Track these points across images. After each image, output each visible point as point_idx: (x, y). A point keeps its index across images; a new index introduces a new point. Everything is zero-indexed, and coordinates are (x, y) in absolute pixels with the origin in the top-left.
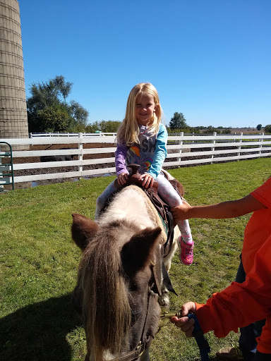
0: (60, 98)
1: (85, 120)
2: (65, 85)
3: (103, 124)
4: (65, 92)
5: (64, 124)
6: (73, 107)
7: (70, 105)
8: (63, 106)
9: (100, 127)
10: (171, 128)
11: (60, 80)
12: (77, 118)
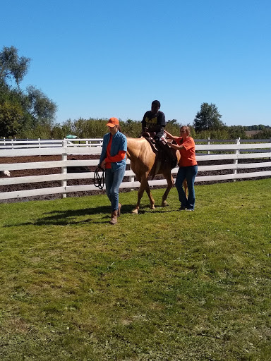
0: (11, 82)
1: (51, 117)
2: (19, 60)
3: (80, 123)
4: (18, 72)
5: (15, 124)
6: (31, 97)
7: (26, 93)
8: (15, 96)
9: (74, 129)
10: (196, 130)
11: (11, 53)
12: (39, 114)
